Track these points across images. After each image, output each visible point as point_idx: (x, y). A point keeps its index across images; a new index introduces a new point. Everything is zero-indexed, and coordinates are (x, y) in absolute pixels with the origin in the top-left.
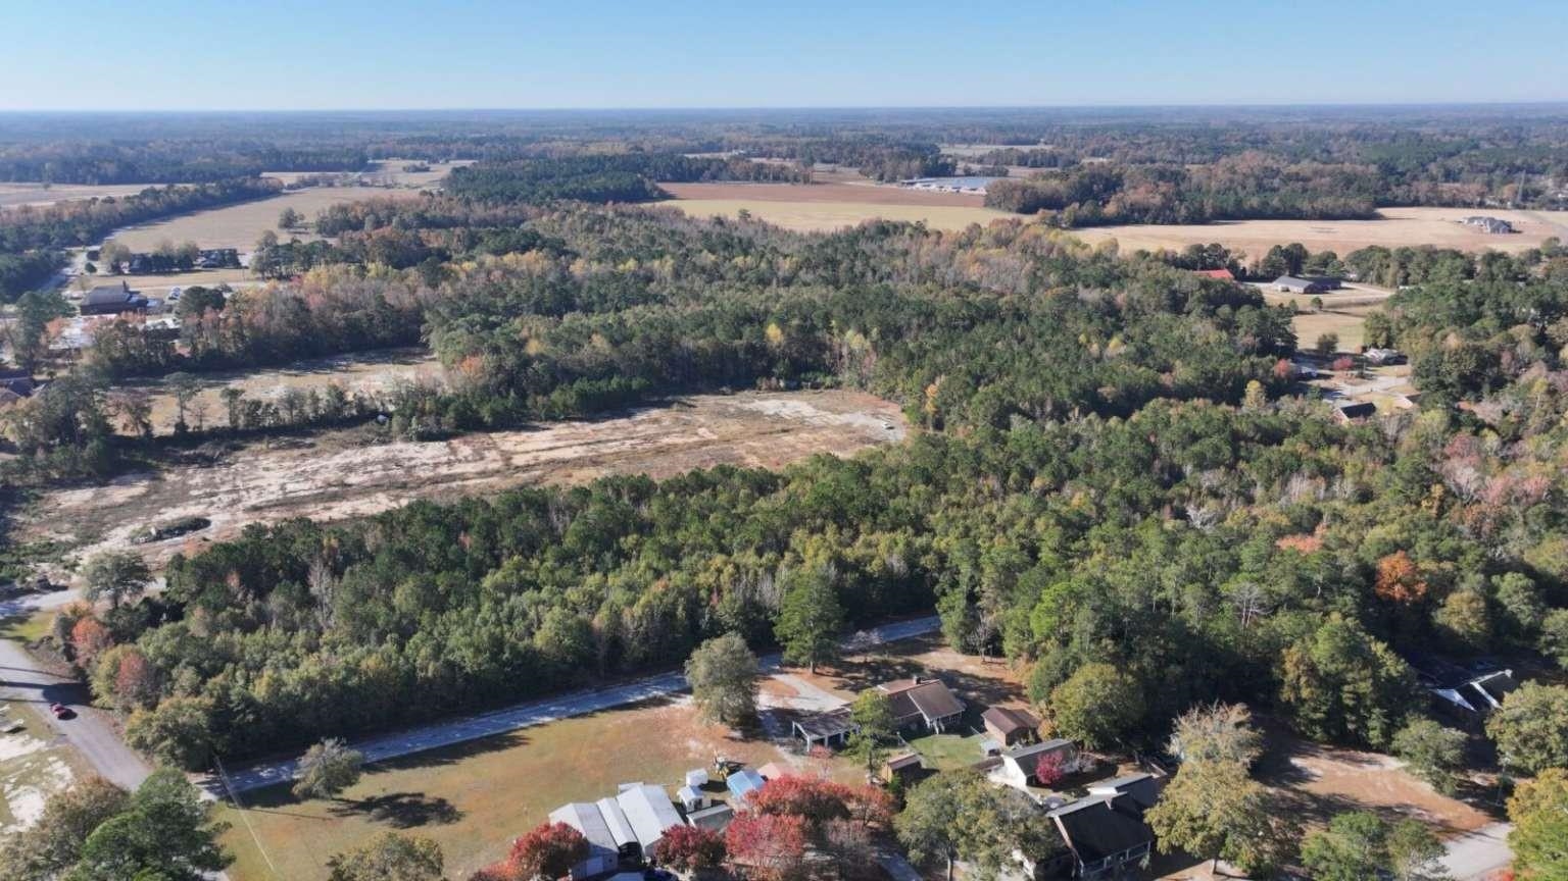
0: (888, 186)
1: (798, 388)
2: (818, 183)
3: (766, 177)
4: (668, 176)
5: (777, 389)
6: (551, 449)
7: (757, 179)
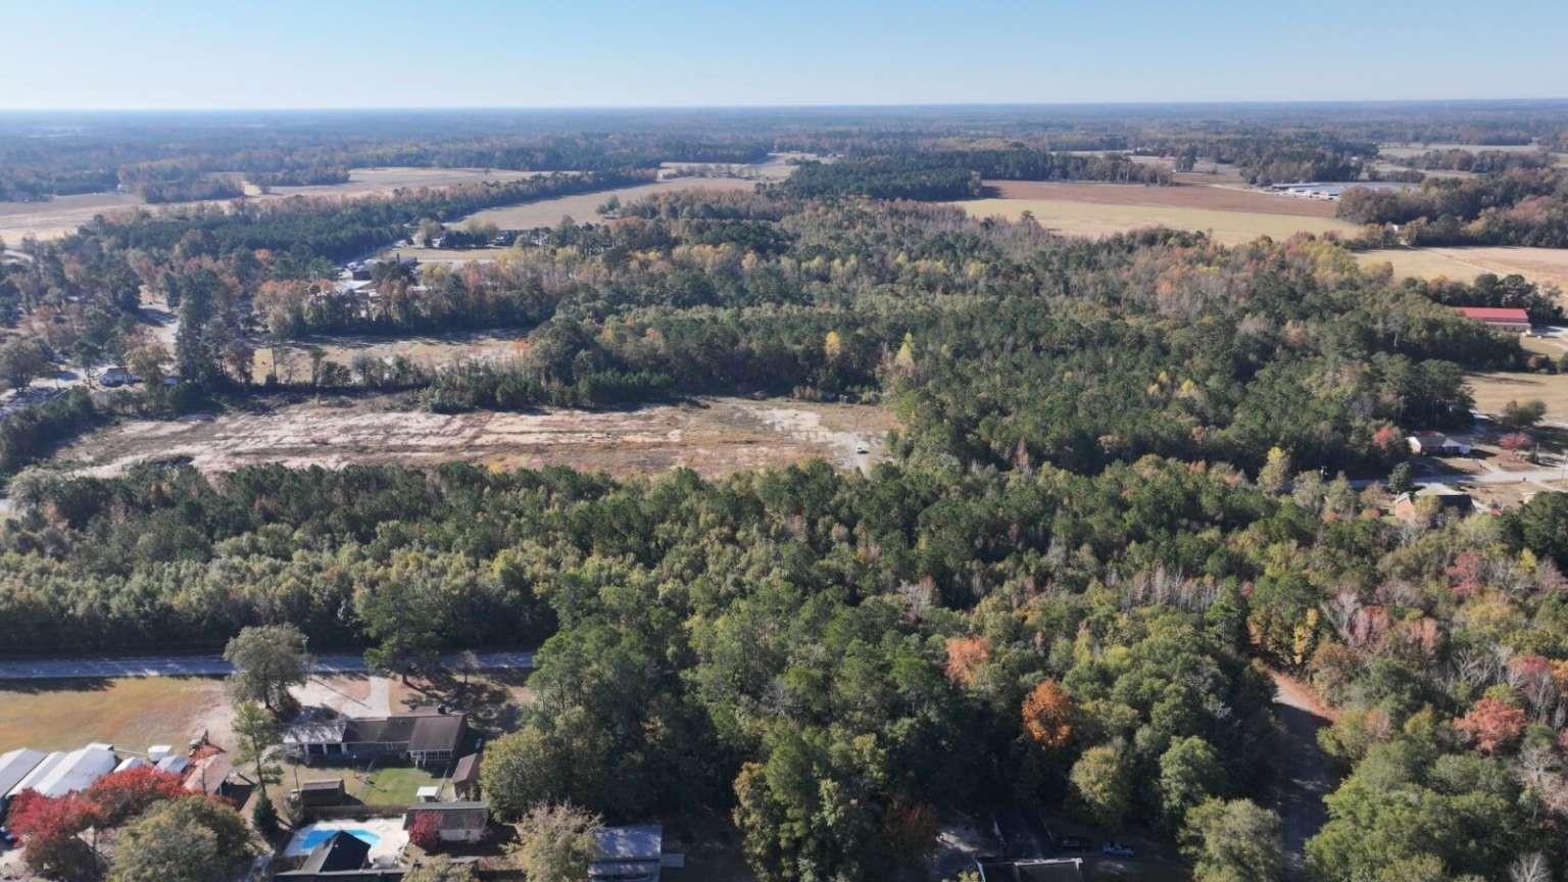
0: (1261, 191)
1: (835, 400)
2: (1178, 184)
3: (1122, 177)
4: (1018, 174)
5: (811, 400)
6: (522, 433)
7: (1113, 179)
